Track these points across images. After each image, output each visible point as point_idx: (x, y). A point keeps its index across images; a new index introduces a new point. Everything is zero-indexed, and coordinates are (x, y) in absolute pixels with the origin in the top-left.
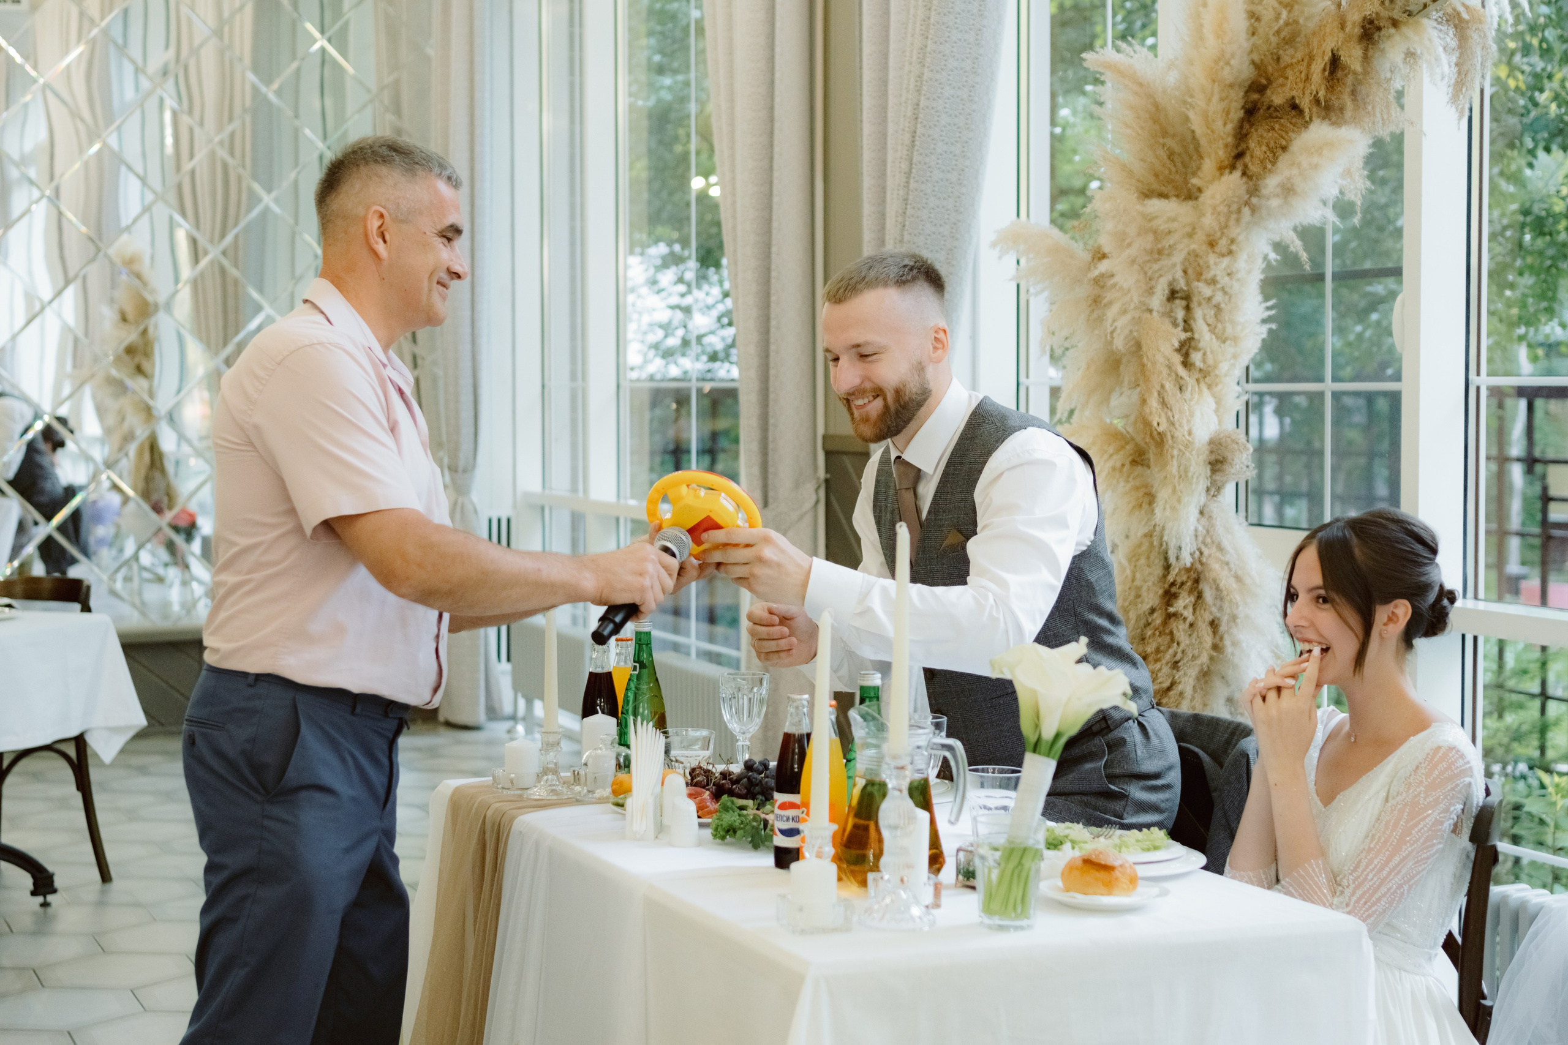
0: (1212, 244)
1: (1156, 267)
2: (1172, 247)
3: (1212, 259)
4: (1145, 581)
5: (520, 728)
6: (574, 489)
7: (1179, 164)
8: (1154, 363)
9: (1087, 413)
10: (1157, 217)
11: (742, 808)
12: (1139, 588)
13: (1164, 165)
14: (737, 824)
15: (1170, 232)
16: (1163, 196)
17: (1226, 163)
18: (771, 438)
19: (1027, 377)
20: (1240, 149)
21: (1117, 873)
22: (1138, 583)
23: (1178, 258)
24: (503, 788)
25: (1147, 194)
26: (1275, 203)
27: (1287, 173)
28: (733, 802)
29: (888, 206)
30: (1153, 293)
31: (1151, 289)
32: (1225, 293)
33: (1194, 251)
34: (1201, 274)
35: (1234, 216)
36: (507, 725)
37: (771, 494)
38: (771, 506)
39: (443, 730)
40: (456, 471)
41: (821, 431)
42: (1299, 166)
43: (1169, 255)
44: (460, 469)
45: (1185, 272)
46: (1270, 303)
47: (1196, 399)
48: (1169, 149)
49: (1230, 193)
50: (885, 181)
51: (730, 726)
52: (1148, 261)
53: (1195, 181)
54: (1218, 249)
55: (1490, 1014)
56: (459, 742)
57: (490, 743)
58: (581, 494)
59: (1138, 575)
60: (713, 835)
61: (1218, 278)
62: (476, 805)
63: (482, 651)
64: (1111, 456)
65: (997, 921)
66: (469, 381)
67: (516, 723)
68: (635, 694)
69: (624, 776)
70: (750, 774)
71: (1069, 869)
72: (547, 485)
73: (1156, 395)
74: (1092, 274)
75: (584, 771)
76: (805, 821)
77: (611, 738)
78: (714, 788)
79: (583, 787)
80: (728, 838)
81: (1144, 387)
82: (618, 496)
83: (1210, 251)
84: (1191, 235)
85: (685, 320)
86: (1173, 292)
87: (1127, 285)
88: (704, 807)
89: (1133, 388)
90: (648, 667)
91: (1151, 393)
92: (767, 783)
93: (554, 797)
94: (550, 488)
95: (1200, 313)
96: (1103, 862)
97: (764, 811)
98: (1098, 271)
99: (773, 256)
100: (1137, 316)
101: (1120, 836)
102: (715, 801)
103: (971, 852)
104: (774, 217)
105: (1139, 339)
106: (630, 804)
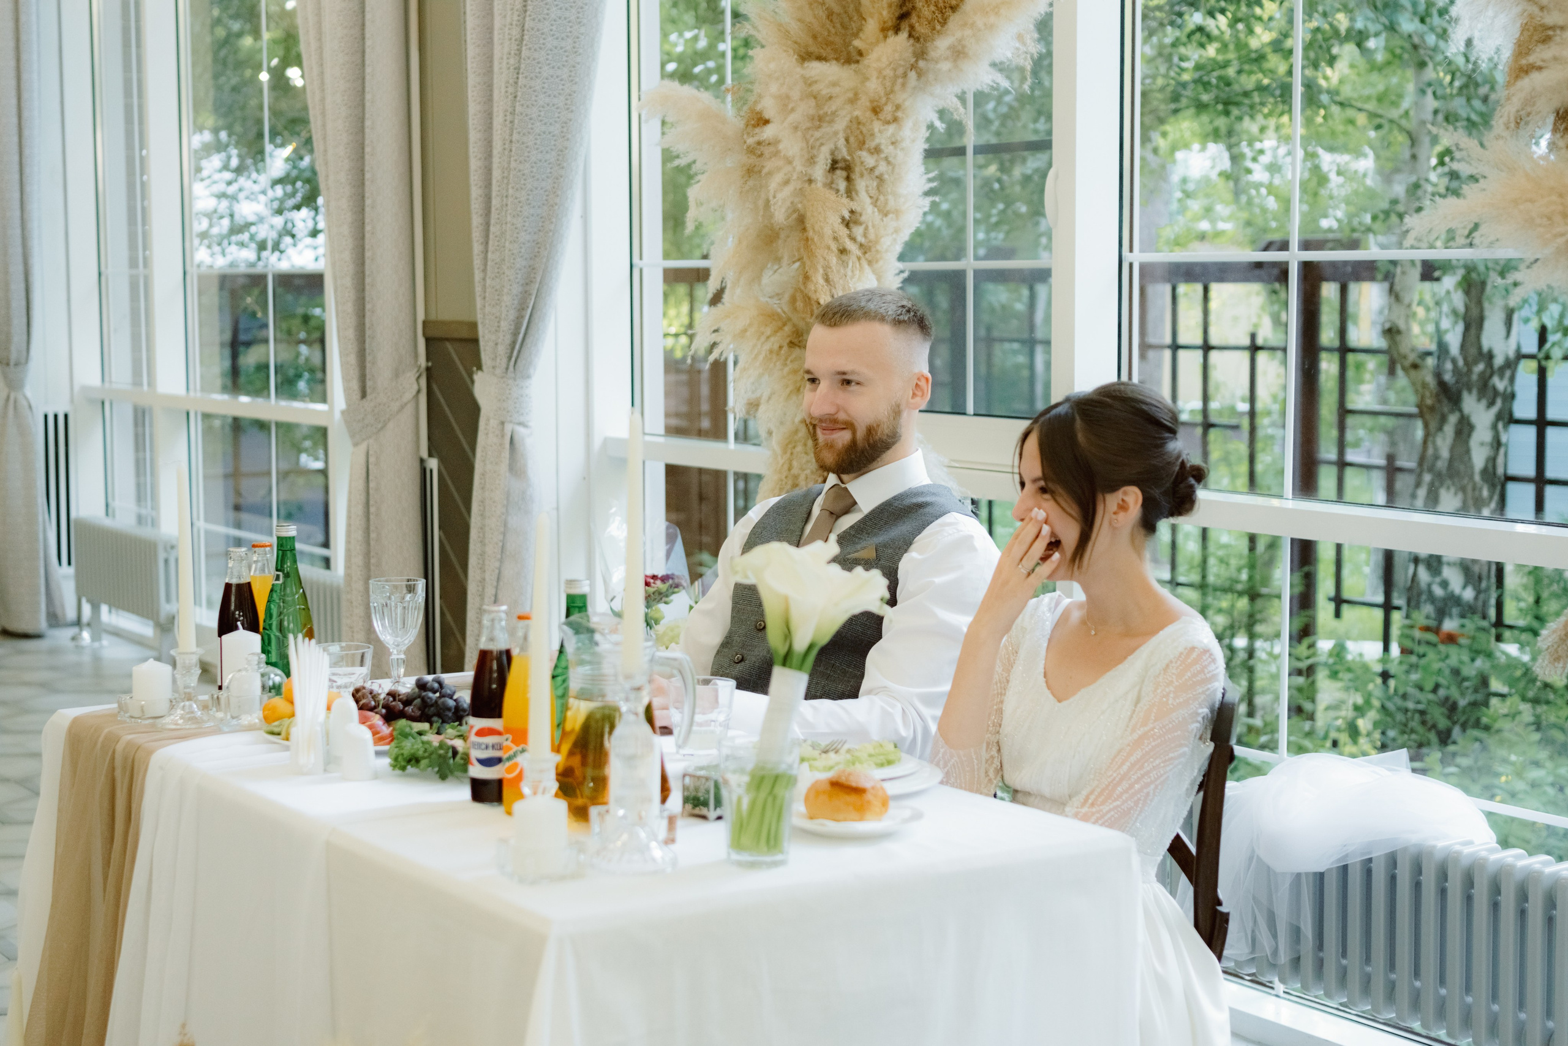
0: (876, 111)
1: (817, 134)
2: (834, 113)
3: (877, 126)
4: (803, 470)
5: (86, 635)
6: (137, 381)
7: (838, 25)
8: (821, 236)
9: (738, 291)
10: (816, 82)
11: (420, 733)
12: (796, 477)
13: (823, 26)
14: (421, 753)
15: (831, 98)
16: (820, 58)
17: (890, 24)
18: (367, 325)
19: (641, 258)
20: (905, 9)
21: (868, 796)
22: (795, 471)
23: (840, 125)
24: (132, 717)
25: (806, 56)
26: (945, 66)
27: (959, 34)
28: (411, 727)
29: (495, 76)
30: (814, 163)
31: (812, 158)
32: (889, 163)
33: (857, 117)
34: (864, 143)
35: (900, 81)
36: (72, 631)
37: (369, 384)
38: (369, 397)
39: (2, 639)
40: (8, 364)
41: (421, 317)
42: (973, 25)
43: (831, 121)
44: (12, 363)
45: (847, 140)
46: (931, 175)
47: (857, 276)
48: (827, 9)
49: (897, 56)
50: (492, 49)
52: (809, 129)
53: (857, 43)
54: (882, 116)
55: (1227, 921)
56: (21, 652)
57: (54, 651)
58: (145, 387)
59: (795, 463)
60: (391, 765)
61: (883, 147)
62: (101, 739)
63: (41, 555)
64: (768, 337)
65: (746, 857)
66: (20, 268)
67: (81, 630)
68: (279, 607)
69: (278, 701)
70: (424, 694)
71: (815, 794)
72: (107, 378)
73: (821, 271)
74: (750, 141)
75: (225, 695)
76: (509, 749)
77: (256, 658)
78: (384, 711)
79: (225, 713)
80: (409, 769)
81: (808, 263)
82: (188, 389)
83: (874, 118)
84: (853, 100)
85: (230, 208)
86: (834, 162)
87: (790, 154)
88: (378, 733)
89: (794, 262)
90: (292, 575)
91: (816, 270)
92: (443, 703)
93: (194, 726)
94: (111, 382)
95: (862, 184)
96: (854, 784)
97: (451, 737)
98: (756, 139)
99: (367, 130)
100: (799, 187)
101: (848, 751)
102: (389, 725)
103: (699, 778)
104: (367, 89)
105: (802, 212)
106: (295, 732)
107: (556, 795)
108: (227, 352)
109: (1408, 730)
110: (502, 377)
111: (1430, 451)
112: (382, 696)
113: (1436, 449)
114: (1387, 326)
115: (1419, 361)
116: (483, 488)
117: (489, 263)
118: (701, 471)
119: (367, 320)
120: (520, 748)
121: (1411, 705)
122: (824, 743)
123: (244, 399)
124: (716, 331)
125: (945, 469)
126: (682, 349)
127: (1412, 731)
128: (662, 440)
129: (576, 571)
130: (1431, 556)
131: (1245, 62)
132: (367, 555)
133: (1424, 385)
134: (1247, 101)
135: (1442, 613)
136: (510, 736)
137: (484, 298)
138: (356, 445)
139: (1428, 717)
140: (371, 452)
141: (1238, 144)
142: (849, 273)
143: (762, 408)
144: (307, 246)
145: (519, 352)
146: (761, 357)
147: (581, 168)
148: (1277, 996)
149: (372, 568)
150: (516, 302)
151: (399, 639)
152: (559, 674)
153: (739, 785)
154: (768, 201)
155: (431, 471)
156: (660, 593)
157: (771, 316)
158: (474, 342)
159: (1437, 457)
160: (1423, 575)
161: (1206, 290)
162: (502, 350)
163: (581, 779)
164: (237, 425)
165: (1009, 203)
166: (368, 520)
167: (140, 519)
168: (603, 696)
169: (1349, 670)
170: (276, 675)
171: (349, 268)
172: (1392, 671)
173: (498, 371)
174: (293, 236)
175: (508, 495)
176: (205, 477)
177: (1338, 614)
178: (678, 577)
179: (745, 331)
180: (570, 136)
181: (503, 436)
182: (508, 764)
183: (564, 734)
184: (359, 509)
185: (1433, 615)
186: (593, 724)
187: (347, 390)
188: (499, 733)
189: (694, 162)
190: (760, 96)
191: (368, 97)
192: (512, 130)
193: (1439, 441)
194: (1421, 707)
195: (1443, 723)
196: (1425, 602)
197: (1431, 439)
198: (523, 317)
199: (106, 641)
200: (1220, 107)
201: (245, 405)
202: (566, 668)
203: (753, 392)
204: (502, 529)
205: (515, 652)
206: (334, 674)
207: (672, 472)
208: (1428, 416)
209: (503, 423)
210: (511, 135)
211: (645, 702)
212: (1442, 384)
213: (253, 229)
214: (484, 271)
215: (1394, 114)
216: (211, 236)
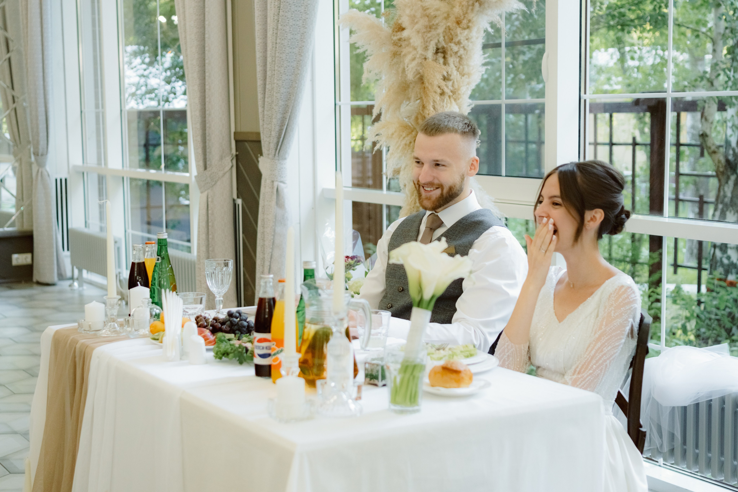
0: (458, 23)
1: (429, 35)
2: (437, 24)
3: (459, 30)
5: (76, 284)
6: (99, 163)
8: (432, 86)
10: (428, 9)
11: (229, 340)
14: (229, 350)
15: (435, 17)
18: (207, 134)
19: (340, 101)
21: (462, 375)
23: (441, 30)
24: (85, 330)
28: (224, 337)
29: (268, 11)
30: (428, 49)
31: (426, 47)
32: (465, 49)
33: (449, 26)
34: (452, 39)
35: (470, 8)
36: (69, 282)
37: (208, 163)
38: (208, 169)
39: (35, 286)
40: (38, 155)
41: (233, 130)
43: (436, 29)
44: (40, 154)
45: (444, 37)
46: (486, 55)
47: (449, 107)
51: (211, 289)
52: (424, 32)
54: (461, 26)
55: (645, 436)
56: (45, 292)
57: (61, 292)
58: (103, 166)
60: (214, 356)
61: (462, 41)
62: (69, 342)
63: (55, 246)
64: (404, 138)
65: (398, 408)
66: (43, 109)
67: (74, 281)
68: (159, 274)
69: (157, 323)
70: (231, 319)
71: (434, 373)
72: (85, 161)
73: (432, 104)
74: (395, 38)
75: (132, 319)
76: (274, 349)
77: (147, 300)
78: (211, 328)
79: (132, 328)
80: (224, 358)
81: (425, 100)
82: (123, 166)
83: (457, 26)
84: (447, 18)
85: (146, 82)
86: (438, 49)
87: (416, 44)
88: (208, 339)
89: (417, 100)
90: (165, 258)
91: (429, 103)
92: (241, 324)
93: (116, 335)
94: (87, 163)
95: (451, 60)
96: (454, 368)
97: (245, 342)
98: (398, 37)
99: (206, 39)
100: (420, 61)
101: (450, 349)
102: (214, 335)
103: (373, 364)
104: (206, 19)
105: (422, 74)
106: (164, 339)
107: (299, 376)
108: (143, 149)
109: (711, 328)
110: (273, 159)
111: (722, 193)
112: (211, 320)
113: (724, 192)
114: (701, 133)
115: (716, 150)
116: (263, 213)
117: (266, 103)
118: (369, 204)
119: (207, 132)
120: (280, 349)
121: (713, 317)
122: (437, 345)
123: (153, 171)
124: (377, 135)
125: (493, 203)
126: (359, 147)
127: (714, 329)
128: (350, 189)
129: (308, 256)
130: (722, 244)
131: (632, 5)
132: (208, 246)
133: (719, 162)
134: (632, 24)
135: (727, 272)
136: (275, 343)
137: (264, 120)
138: (202, 192)
139: (721, 322)
140: (209, 196)
141: (623, 47)
142: (445, 105)
143: (402, 173)
144: (182, 99)
145: (281, 146)
146: (401, 148)
147: (311, 56)
148: (660, 466)
149: (210, 252)
150: (279, 122)
151: (220, 290)
152: (300, 310)
153: (395, 370)
154: (404, 69)
155: (238, 205)
156: (350, 265)
157: (405, 127)
158: (259, 142)
159: (725, 196)
160: (718, 253)
161: (611, 116)
162: (272, 146)
163: (312, 365)
164: (149, 184)
165: (516, 75)
166: (208, 229)
167: (102, 229)
168: (323, 322)
169: (683, 299)
170: (157, 309)
171: (198, 107)
172: (703, 300)
173: (270, 156)
174: (175, 94)
175: (276, 217)
176: (132, 209)
177: (675, 272)
178: (359, 257)
179: (393, 134)
180: (305, 40)
181: (273, 188)
182: (274, 357)
183: (303, 341)
184: (204, 224)
185: (723, 273)
186: (318, 337)
187: (197, 166)
188: (268, 341)
189: (367, 50)
190: (400, 16)
191: (207, 23)
192: (276, 37)
193: (726, 189)
194: (718, 317)
195: (728, 325)
196: (719, 266)
197: (722, 187)
198: (282, 129)
199: (85, 287)
200: (619, 27)
201: (152, 174)
202: (304, 307)
203: (396, 166)
204: (273, 233)
205: (277, 299)
206: (187, 308)
207: (356, 205)
208: (720, 177)
209: (273, 182)
210: (276, 40)
211: (346, 326)
212: (728, 161)
213: (156, 91)
214: (264, 107)
215: (704, 30)
216: (137, 95)
